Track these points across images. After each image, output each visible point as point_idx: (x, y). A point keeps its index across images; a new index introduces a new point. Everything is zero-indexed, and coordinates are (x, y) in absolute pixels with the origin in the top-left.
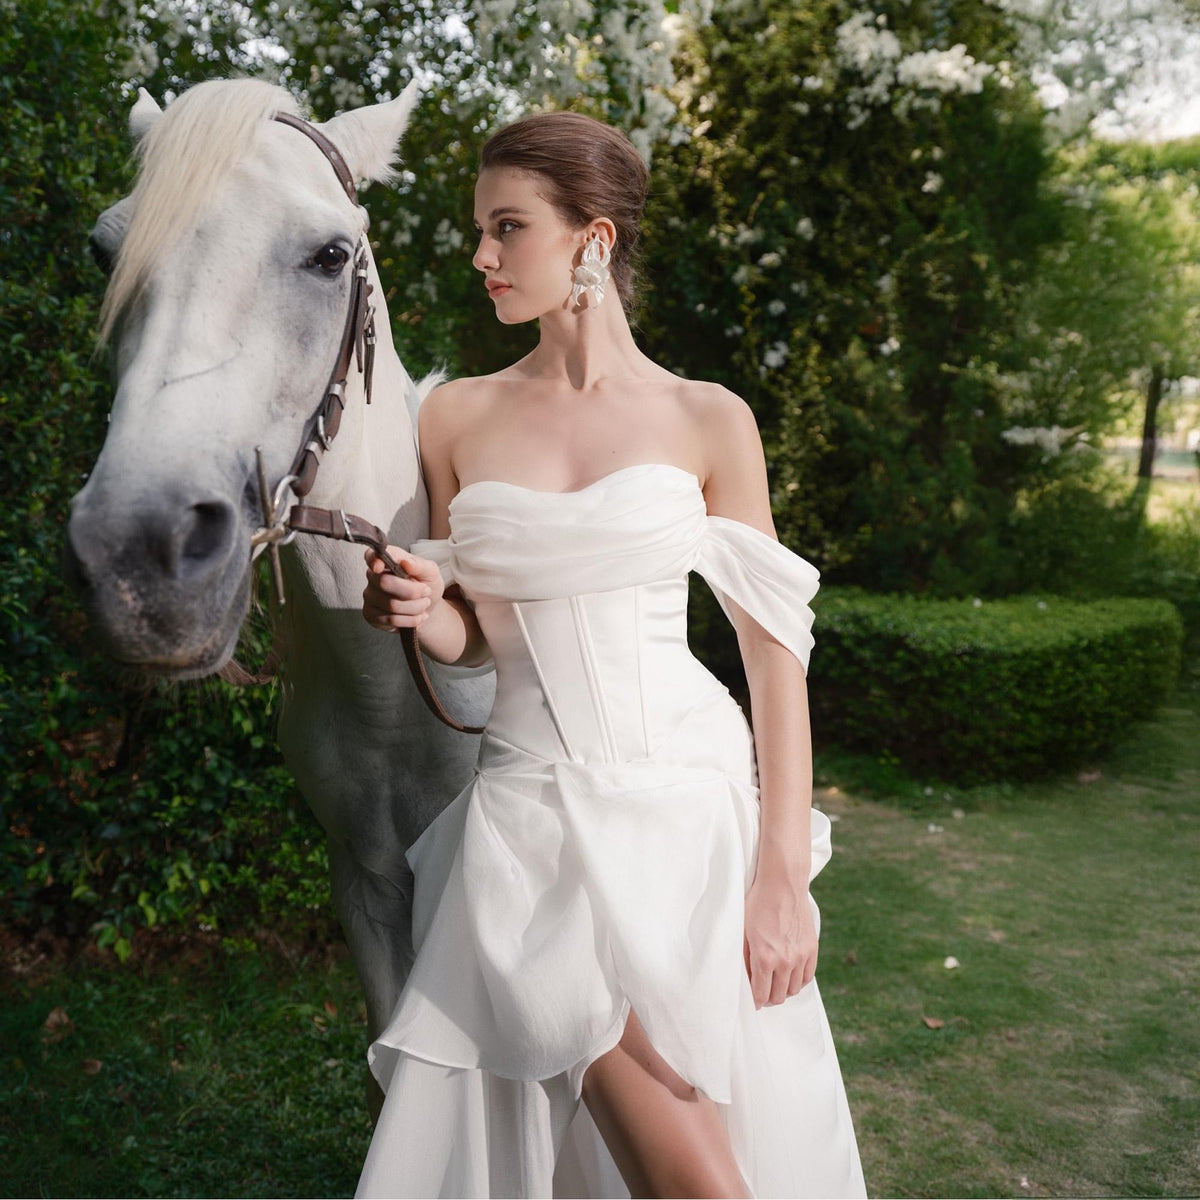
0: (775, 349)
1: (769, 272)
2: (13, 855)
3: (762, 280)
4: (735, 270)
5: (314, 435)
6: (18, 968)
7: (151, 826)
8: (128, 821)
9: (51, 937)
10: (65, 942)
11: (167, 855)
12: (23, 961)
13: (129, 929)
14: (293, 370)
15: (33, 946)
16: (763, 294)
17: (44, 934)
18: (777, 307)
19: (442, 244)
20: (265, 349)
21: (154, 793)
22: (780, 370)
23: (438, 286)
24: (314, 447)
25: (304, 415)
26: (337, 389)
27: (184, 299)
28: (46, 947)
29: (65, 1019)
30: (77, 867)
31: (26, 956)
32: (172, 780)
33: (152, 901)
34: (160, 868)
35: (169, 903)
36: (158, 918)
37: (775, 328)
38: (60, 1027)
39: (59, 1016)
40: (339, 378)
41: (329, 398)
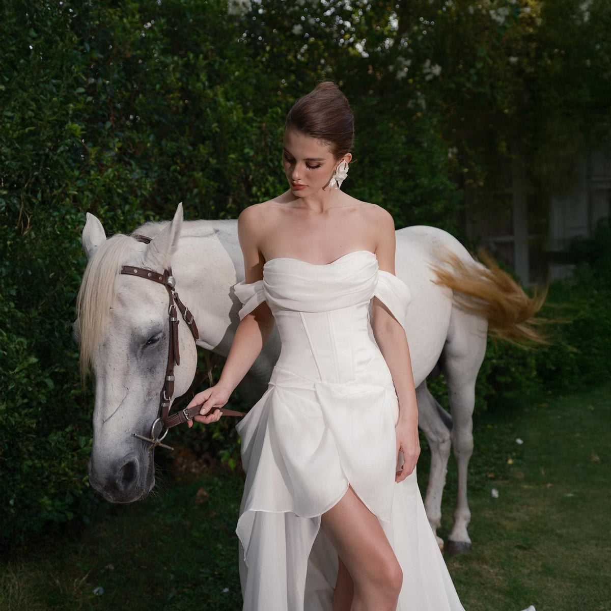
5: (163, 400)
6: (194, 470)
9: (209, 457)
12: (196, 467)
13: (235, 454)
15: (201, 461)
17: (206, 455)
19: (428, 74)
23: (426, 100)
25: (160, 392)
26: (169, 378)
28: (207, 462)
29: (205, 494)
31: (198, 465)
38: (203, 497)
39: (203, 492)
40: (170, 372)
41: (166, 382)
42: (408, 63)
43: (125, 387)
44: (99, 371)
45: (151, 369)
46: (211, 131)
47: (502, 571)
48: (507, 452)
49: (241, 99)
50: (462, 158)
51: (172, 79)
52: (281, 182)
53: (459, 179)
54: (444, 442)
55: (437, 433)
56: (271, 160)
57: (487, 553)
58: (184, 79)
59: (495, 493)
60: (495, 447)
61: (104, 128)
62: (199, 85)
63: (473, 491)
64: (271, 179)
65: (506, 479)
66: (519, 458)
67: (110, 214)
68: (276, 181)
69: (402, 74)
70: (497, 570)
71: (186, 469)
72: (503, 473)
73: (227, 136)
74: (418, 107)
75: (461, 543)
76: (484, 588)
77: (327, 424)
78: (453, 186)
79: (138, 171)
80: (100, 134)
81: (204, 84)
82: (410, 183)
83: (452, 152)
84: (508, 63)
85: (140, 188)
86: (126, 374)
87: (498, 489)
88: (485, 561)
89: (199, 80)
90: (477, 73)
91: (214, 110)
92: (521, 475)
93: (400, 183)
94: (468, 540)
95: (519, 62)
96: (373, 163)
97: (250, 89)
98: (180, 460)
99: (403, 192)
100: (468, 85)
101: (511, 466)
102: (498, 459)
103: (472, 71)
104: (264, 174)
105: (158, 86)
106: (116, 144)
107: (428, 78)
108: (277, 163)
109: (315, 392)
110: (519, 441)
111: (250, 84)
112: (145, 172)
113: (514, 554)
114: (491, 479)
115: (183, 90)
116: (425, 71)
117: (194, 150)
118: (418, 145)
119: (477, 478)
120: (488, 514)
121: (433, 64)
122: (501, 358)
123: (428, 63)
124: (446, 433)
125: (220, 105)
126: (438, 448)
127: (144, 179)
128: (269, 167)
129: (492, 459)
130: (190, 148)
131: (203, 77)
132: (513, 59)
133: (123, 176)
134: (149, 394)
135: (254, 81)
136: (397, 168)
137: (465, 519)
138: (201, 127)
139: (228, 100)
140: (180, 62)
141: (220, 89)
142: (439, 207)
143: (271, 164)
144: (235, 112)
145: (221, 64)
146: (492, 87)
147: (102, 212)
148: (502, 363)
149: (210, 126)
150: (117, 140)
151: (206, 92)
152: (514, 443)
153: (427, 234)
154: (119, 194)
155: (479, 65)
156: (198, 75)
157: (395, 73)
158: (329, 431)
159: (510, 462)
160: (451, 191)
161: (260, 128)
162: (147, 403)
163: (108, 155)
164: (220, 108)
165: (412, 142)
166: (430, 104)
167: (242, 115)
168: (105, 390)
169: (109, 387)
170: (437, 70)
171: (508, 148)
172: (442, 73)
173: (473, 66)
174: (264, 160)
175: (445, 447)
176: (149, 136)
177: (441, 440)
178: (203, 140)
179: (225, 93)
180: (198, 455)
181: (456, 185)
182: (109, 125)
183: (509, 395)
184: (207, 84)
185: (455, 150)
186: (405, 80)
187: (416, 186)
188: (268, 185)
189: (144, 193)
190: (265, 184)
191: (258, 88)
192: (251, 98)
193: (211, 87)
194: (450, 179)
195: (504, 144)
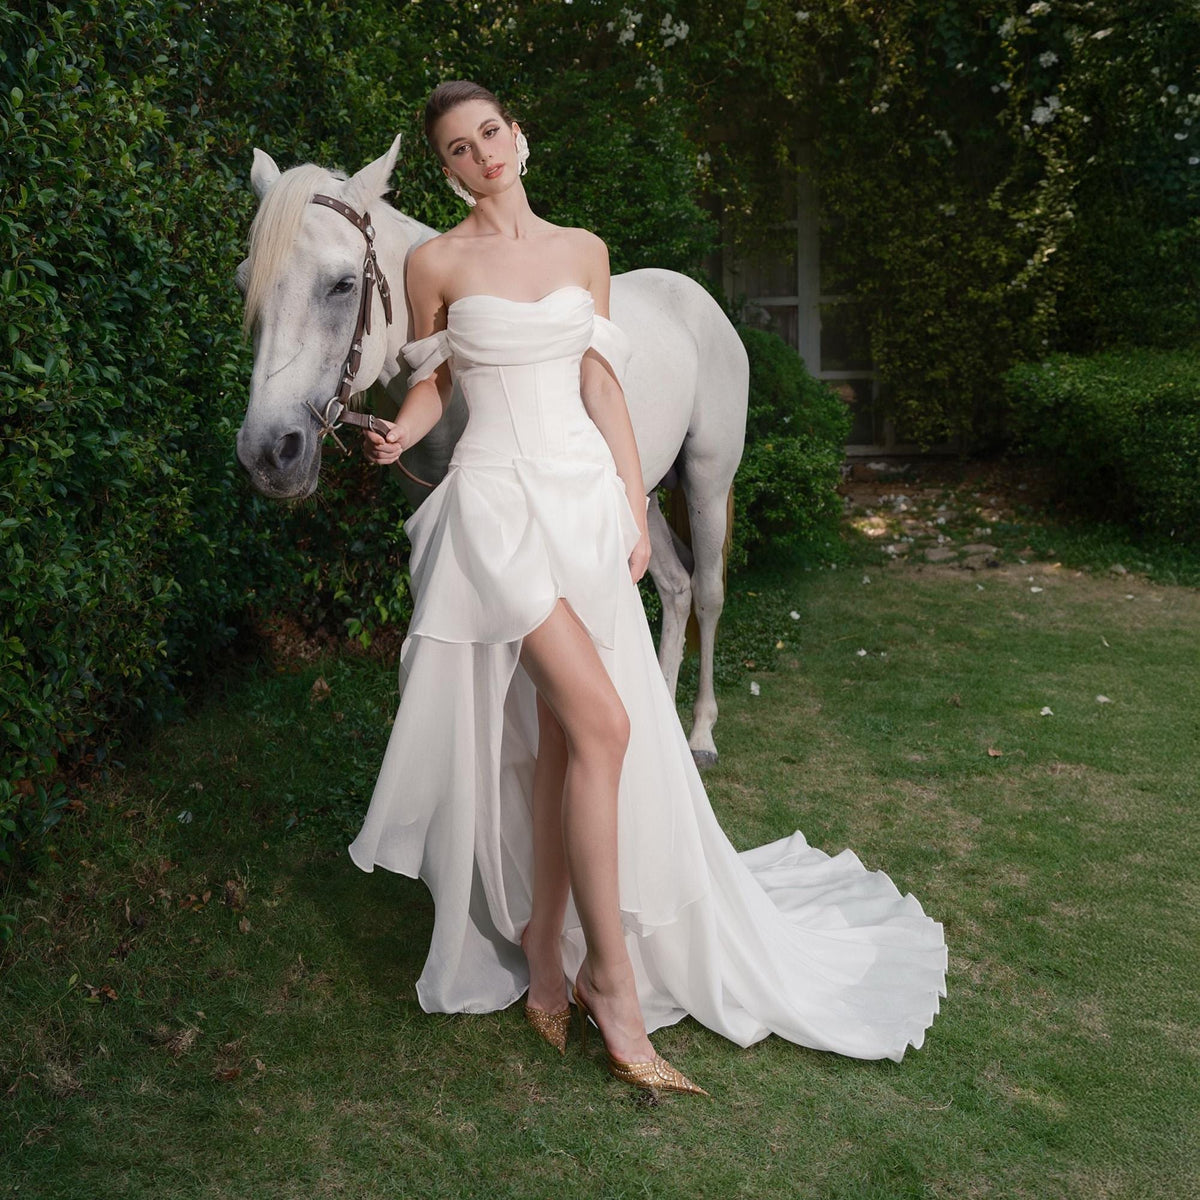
0: (1046, 105)
1: (1039, 21)
2: (291, 561)
3: (1031, 31)
4: (1001, 22)
5: (346, 374)
6: (304, 654)
7: (385, 543)
8: (370, 539)
9: (326, 635)
10: (335, 638)
11: (398, 568)
12: (307, 649)
13: (370, 624)
14: (331, 346)
15: (314, 640)
16: (1030, 46)
17: (322, 632)
18: (1048, 59)
20: (315, 342)
21: (386, 517)
22: (1047, 127)
23: (664, 78)
24: (346, 380)
25: (340, 364)
26: (356, 347)
27: (275, 326)
28: (322, 642)
29: (326, 686)
30: (339, 577)
32: (399, 507)
33: (385, 602)
34: (392, 577)
35: (397, 606)
36: (389, 617)
37: (1046, 82)
38: (321, 691)
39: (322, 684)
40: (357, 340)
41: (352, 352)
42: (638, 18)
43: (300, 341)
44: (268, 317)
45: (334, 327)
46: (337, 121)
47: (761, 792)
48: (775, 632)
49: (380, 72)
50: (718, 170)
51: (283, 39)
52: (443, 202)
53: (713, 203)
54: (681, 592)
55: (672, 578)
56: (429, 167)
57: (740, 767)
58: (299, 41)
59: (755, 689)
60: (758, 624)
61: (189, 114)
62: (321, 49)
63: (723, 686)
64: (429, 196)
65: (773, 670)
66: (792, 640)
67: (199, 243)
68: (437, 200)
69: (627, 35)
70: (752, 790)
71: (291, 654)
72: (767, 661)
73: (360, 129)
74: (651, 87)
75: (704, 752)
76: (735, 813)
77: (532, 513)
78: (702, 214)
79: (234, 179)
80: (184, 123)
81: (327, 48)
82: (638, 209)
83: (702, 161)
84: (795, 21)
85: (236, 205)
86: (303, 324)
87: (760, 682)
88: (736, 778)
89: (319, 42)
90: (745, 37)
91: (342, 87)
92: (795, 664)
93: (622, 207)
94: (714, 750)
95: (811, 20)
96: (581, 176)
97: (393, 56)
98: (281, 639)
99: (626, 223)
100: (731, 55)
101: (780, 650)
102: (761, 641)
103: (738, 34)
104: (418, 189)
105: (262, 51)
106: (206, 139)
107: (669, 42)
108: (438, 173)
109: (516, 471)
110: (795, 615)
111: (392, 47)
112: (242, 182)
113: (778, 770)
114: (750, 670)
115: (295, 56)
116: (663, 32)
117: (312, 149)
118: (651, 148)
119: (729, 668)
120: (744, 719)
121: (676, 21)
122: (770, 480)
123: (669, 17)
124: (685, 581)
125: (352, 82)
126: (673, 601)
127: (241, 192)
128: (426, 178)
129: (752, 641)
130: (307, 146)
131: (327, 38)
132: (802, 16)
133: (215, 188)
134: (327, 360)
135: (398, 43)
136: (617, 184)
137: (711, 717)
138: (323, 114)
139: (360, 73)
140: (293, 14)
141: (350, 57)
142: (681, 246)
143: (428, 174)
144: (374, 93)
145: (349, 15)
146: (768, 58)
147: (189, 239)
148: (772, 487)
149: (335, 114)
150: (207, 132)
151: (330, 61)
152: (787, 618)
153: (662, 280)
154: (211, 215)
155: (749, 24)
156: (318, 34)
157: (616, 34)
158: (535, 525)
159: (780, 645)
160: (701, 222)
161: (411, 117)
162: (324, 371)
163: (196, 154)
164: (350, 86)
165: (642, 143)
166: (671, 84)
167: (384, 99)
168: (273, 340)
169: (280, 335)
170: (682, 31)
171: (792, 156)
172: (689, 36)
173: (739, 25)
174: (418, 167)
175: (684, 601)
176: (248, 127)
177: (677, 590)
178: (324, 135)
179: (357, 63)
180: (309, 632)
181: (708, 213)
182: (195, 109)
183: (781, 541)
184: (332, 48)
185: (707, 158)
186: (631, 44)
187: (647, 213)
188: (424, 205)
189: (242, 213)
190: (419, 204)
191: (403, 53)
192: (394, 70)
193: (336, 53)
194: (698, 203)
195: (785, 150)
